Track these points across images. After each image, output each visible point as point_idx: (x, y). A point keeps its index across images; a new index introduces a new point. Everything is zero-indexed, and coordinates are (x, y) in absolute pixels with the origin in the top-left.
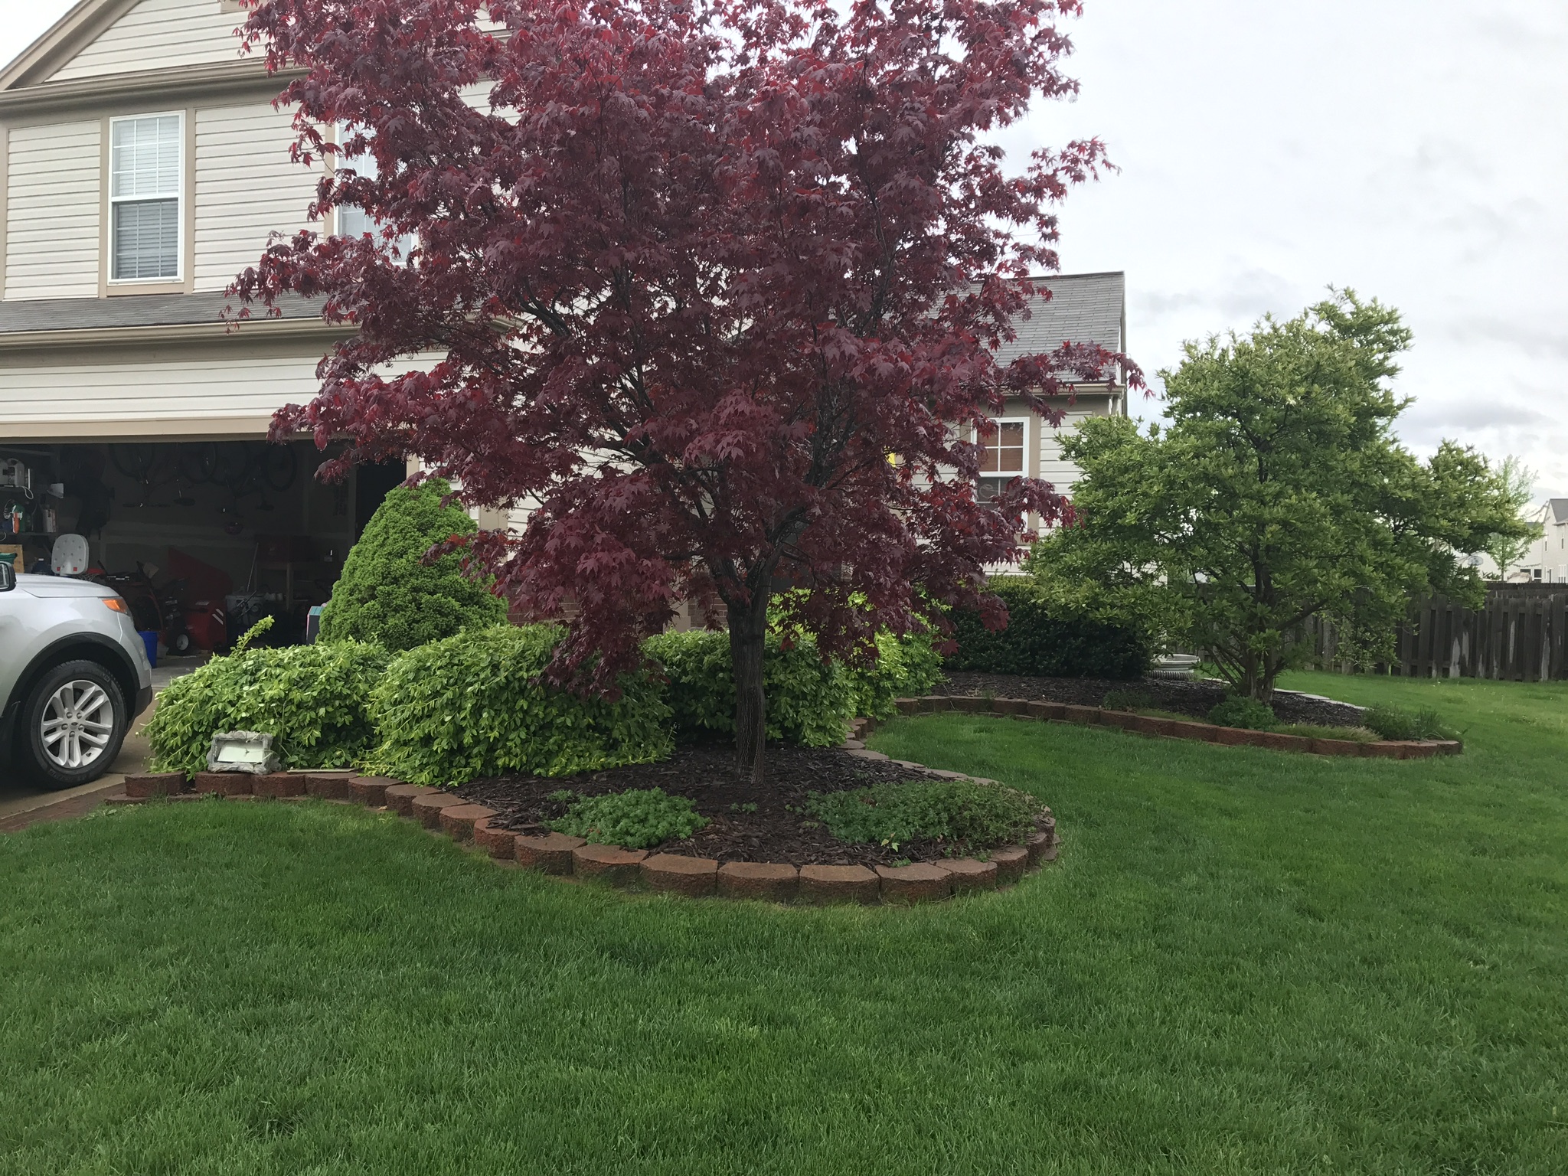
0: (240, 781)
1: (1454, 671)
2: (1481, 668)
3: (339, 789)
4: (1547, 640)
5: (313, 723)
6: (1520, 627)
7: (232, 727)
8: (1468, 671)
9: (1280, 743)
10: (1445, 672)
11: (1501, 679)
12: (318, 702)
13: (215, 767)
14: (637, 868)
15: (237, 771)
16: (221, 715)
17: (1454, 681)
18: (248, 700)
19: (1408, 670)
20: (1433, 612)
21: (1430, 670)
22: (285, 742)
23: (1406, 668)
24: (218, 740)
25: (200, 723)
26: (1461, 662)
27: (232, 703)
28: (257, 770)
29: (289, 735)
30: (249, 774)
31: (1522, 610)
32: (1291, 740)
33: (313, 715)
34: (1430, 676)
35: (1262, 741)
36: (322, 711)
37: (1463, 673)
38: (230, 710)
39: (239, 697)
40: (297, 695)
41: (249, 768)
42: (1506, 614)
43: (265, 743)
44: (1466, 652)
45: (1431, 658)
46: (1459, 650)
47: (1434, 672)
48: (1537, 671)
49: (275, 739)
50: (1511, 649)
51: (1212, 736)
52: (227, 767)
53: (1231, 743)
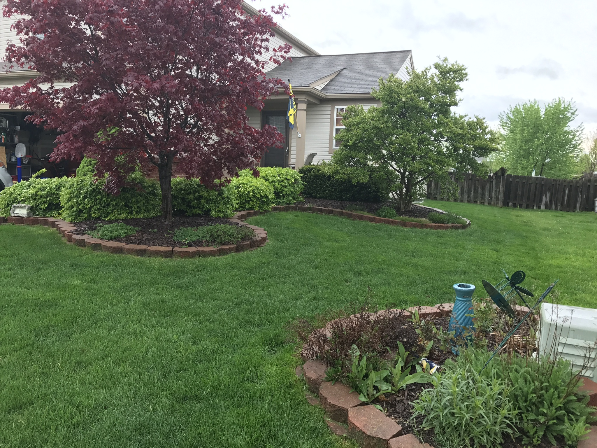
0: (20, 220)
1: (543, 207)
2: (553, 206)
3: (46, 223)
4: (580, 196)
5: (45, 202)
6: (570, 191)
7: (19, 203)
8: (548, 207)
9: (394, 223)
10: (539, 207)
11: (561, 210)
12: (47, 196)
13: (13, 215)
14: (100, 245)
15: (19, 216)
16: (16, 198)
17: (542, 211)
18: (24, 194)
19: (525, 206)
20: (537, 184)
21: (533, 206)
22: (36, 208)
23: (524, 205)
24: (14, 207)
25: (10, 201)
26: (546, 204)
27: (19, 195)
28: (24, 216)
29: (37, 206)
30: (23, 217)
31: (571, 184)
32: (397, 222)
33: (45, 200)
34: (533, 209)
35: (388, 222)
36: (48, 199)
37: (546, 208)
38: (18, 197)
39: (22, 193)
40: (40, 193)
41: (22, 216)
42: (565, 185)
43: (27, 207)
44: (548, 200)
45: (534, 201)
46: (545, 199)
47: (535, 207)
48: (575, 207)
49: (32, 207)
50: (566, 199)
51: (373, 220)
52: (16, 215)
53: (378, 222)
